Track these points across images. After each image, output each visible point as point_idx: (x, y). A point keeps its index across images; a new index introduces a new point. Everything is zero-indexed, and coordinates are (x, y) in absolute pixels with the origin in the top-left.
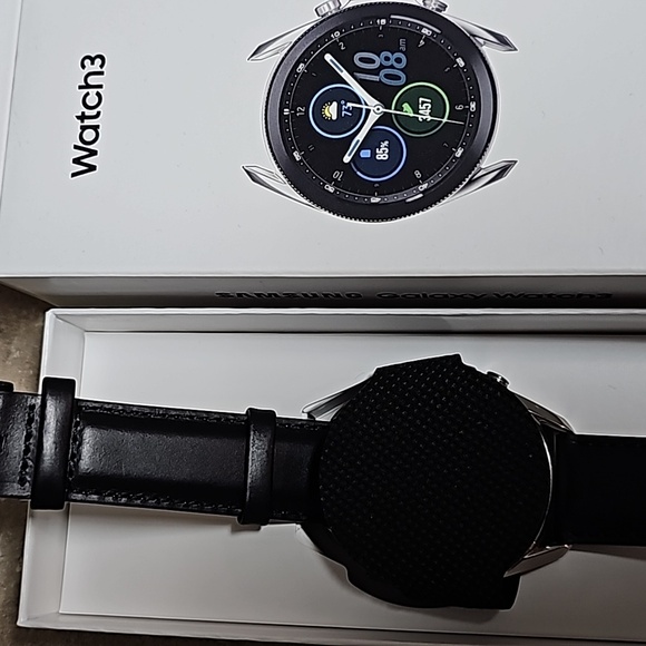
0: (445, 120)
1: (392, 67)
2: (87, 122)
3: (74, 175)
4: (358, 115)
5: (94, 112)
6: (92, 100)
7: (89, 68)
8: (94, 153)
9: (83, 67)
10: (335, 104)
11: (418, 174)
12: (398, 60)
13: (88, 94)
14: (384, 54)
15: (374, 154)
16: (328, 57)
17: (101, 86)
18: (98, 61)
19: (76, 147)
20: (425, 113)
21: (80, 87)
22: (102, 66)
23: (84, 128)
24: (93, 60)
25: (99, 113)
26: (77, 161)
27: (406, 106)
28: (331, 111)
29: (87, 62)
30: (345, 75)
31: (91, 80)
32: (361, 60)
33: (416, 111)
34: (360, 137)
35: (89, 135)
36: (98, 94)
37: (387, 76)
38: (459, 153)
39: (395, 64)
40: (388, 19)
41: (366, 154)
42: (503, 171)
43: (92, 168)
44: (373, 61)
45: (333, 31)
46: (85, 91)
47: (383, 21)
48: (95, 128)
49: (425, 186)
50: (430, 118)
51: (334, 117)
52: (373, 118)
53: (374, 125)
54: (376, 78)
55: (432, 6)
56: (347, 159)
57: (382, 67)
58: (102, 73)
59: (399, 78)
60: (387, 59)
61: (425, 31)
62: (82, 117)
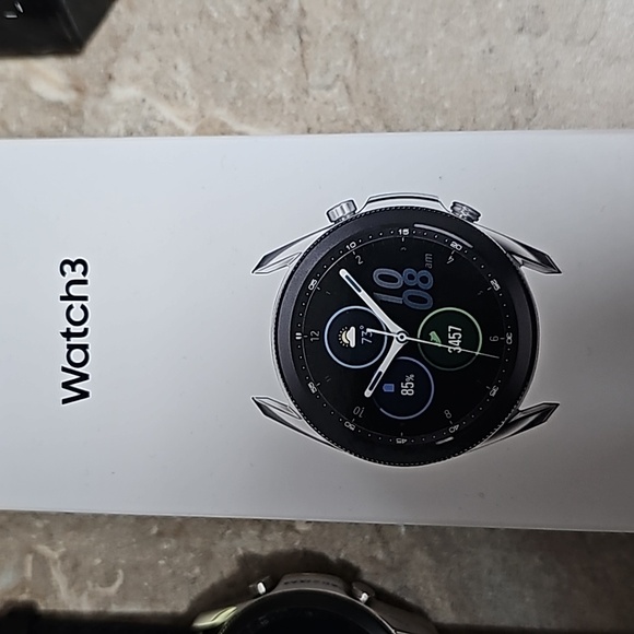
0: (477, 353)
1: (416, 287)
2: (74, 341)
3: (65, 401)
4: (378, 344)
5: (80, 329)
6: (77, 315)
7: (71, 275)
8: (84, 377)
9: (63, 273)
10: (353, 329)
11: (448, 413)
12: (424, 280)
13: (71, 307)
14: (408, 271)
15: (398, 389)
16: (343, 273)
17: (85, 298)
18: (80, 267)
19: (64, 369)
20: (455, 344)
21: (63, 298)
22: (84, 273)
23: (71, 348)
24: (73, 265)
25: (86, 330)
26: (66, 385)
27: (433, 334)
28: (350, 337)
29: (67, 268)
30: (363, 295)
31: (75, 290)
32: (382, 277)
33: (445, 340)
34: (383, 368)
35: (78, 356)
36: (83, 307)
37: (411, 298)
38: (495, 391)
39: (421, 285)
40: (411, 228)
41: (389, 388)
42: (544, 413)
43: (84, 395)
44: (393, 280)
45: (348, 241)
46: (69, 303)
47: (406, 231)
48: (84, 347)
49: (456, 427)
50: (460, 350)
51: (353, 345)
52: (396, 347)
53: (398, 355)
54: (397, 300)
55: (462, 214)
56: (368, 393)
57: (405, 287)
58: (85, 282)
59: (425, 301)
60: (411, 277)
61: (454, 245)
62: (68, 335)
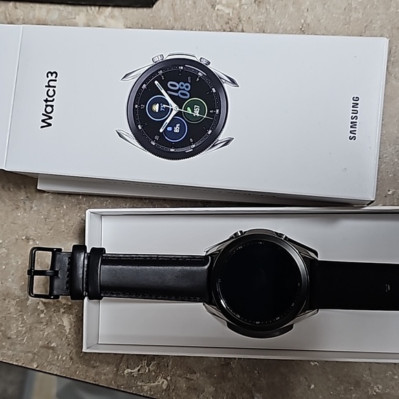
0: (205, 117)
1: (184, 90)
2: (49, 103)
3: (42, 127)
4: (167, 111)
5: (51, 99)
6: (51, 93)
7: (51, 77)
8: (51, 118)
9: (48, 77)
10: (158, 105)
11: (191, 140)
12: (187, 87)
13: (49, 90)
14: (181, 83)
15: (173, 129)
16: (156, 82)
17: (55, 87)
18: (54, 75)
19: (43, 114)
20: (197, 113)
21: (46, 86)
22: (56, 77)
23: (47, 106)
24: (52, 74)
25: (54, 99)
26: (43, 121)
27: (189, 109)
28: (156, 108)
29: (49, 75)
30: (163, 91)
31: (52, 84)
32: (171, 85)
33: (193, 111)
34: (168, 121)
35: (49, 109)
36: (54, 90)
37: (181, 94)
38: (210, 132)
39: (186, 89)
40: (184, 66)
41: (170, 129)
42: (227, 142)
43: (50, 125)
44: (175, 86)
45: (159, 70)
46: (48, 88)
47: (182, 68)
48: (52, 106)
49: (194, 146)
50: (198, 115)
51: (157, 111)
52: (174, 113)
53: (175, 116)
54: (176, 94)
55: (204, 62)
56: (161, 130)
57: (179, 89)
58: (56, 81)
59: (186, 95)
60: (182, 86)
61: (200, 74)
62: (46, 101)
